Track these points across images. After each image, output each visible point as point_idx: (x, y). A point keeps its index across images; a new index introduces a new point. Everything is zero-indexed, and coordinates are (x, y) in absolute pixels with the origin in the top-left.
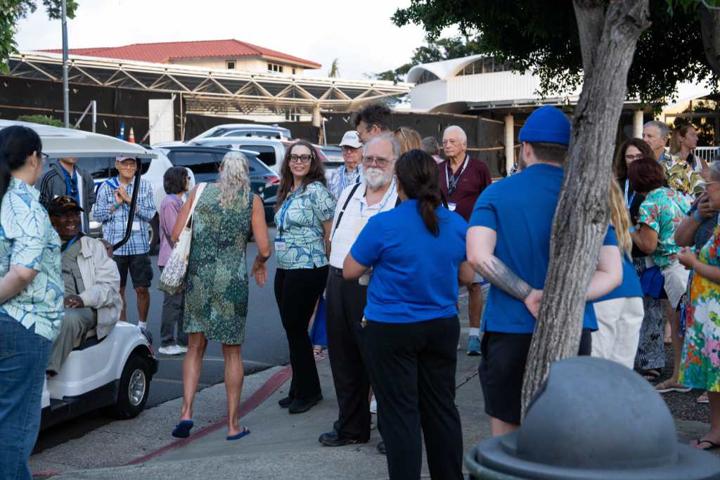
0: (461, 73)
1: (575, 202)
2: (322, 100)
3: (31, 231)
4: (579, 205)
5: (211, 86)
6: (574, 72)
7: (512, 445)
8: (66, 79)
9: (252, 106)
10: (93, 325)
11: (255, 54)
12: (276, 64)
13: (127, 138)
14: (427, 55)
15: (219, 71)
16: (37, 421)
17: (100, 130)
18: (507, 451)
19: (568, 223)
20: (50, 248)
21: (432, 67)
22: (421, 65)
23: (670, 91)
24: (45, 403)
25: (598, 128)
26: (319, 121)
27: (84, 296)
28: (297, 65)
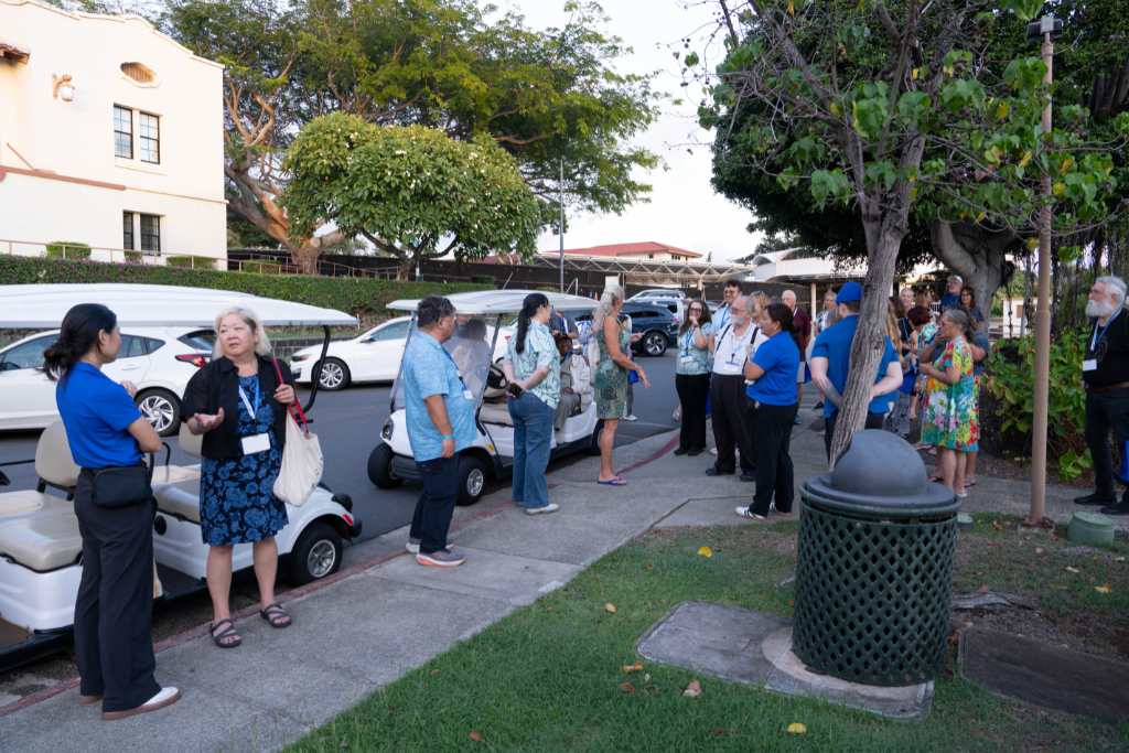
0: (784, 259)
1: (864, 336)
2: (703, 275)
3: (547, 348)
4: (867, 338)
5: (640, 268)
6: (854, 258)
7: (827, 481)
8: (562, 267)
9: (662, 280)
10: (579, 404)
11: (665, 249)
12: (676, 256)
13: (593, 297)
14: (762, 249)
15: (645, 259)
16: (547, 454)
17: (579, 294)
18: (824, 484)
19: (860, 349)
20: (556, 358)
21: (768, 256)
22: (760, 255)
23: (910, 270)
24: (553, 444)
25: (879, 292)
26: (701, 287)
27: (574, 387)
28: (688, 255)
